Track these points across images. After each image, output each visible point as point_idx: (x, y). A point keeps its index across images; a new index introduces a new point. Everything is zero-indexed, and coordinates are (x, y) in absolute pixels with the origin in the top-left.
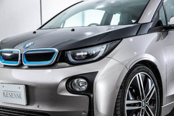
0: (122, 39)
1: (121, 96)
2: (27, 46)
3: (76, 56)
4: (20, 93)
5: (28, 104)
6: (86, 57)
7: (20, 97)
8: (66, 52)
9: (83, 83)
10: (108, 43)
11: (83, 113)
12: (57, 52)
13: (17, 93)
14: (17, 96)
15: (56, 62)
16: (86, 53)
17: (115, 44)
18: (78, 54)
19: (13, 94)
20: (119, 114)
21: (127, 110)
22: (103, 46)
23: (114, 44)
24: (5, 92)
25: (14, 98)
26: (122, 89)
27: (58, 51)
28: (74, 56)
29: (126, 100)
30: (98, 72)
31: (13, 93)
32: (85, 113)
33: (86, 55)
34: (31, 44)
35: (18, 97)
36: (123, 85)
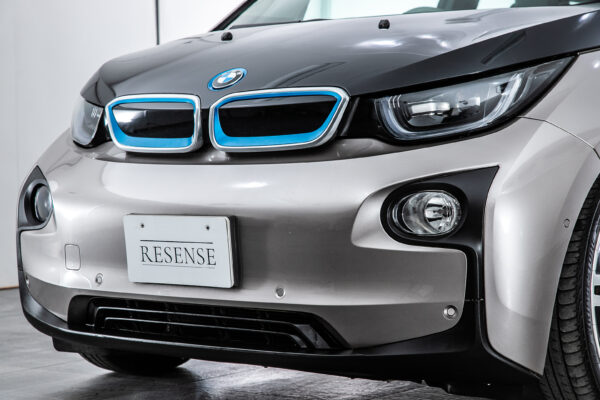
0: (574, 55)
1: (578, 255)
2: (221, 80)
3: (410, 115)
4: (209, 246)
5: (239, 283)
6: (445, 120)
7: (208, 259)
8: (376, 100)
9: (439, 211)
10: (528, 69)
11: (445, 312)
12: (345, 100)
13: (196, 246)
14: (197, 258)
15: (338, 138)
16: (445, 107)
17: (552, 71)
18: (416, 109)
19: (183, 252)
20: (571, 320)
21: (596, 308)
22: (512, 79)
23: (550, 71)
24: (150, 246)
25: (184, 264)
26: (580, 233)
27: (348, 99)
28: (403, 116)
29: (594, 273)
30: (498, 167)
31: (183, 246)
32: (451, 312)
33: (446, 112)
34: (238, 76)
35: (201, 261)
36: (583, 217)
